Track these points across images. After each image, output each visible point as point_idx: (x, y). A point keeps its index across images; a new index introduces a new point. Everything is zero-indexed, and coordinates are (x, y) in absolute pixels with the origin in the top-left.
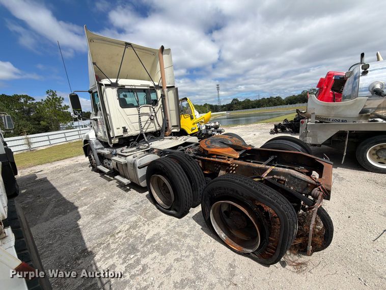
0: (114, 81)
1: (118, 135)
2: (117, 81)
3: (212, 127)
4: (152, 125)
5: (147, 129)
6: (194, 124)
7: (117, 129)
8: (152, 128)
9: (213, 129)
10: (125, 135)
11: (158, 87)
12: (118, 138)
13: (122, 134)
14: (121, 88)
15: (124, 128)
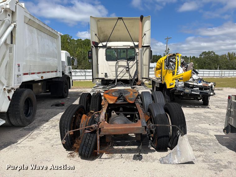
0: (104, 44)
1: (102, 77)
2: (106, 44)
3: (197, 86)
4: (127, 74)
5: (122, 77)
6: (173, 80)
7: (102, 73)
8: (127, 77)
9: (198, 89)
10: (106, 79)
11: (137, 46)
12: (101, 79)
13: (104, 77)
14: (109, 48)
15: (106, 74)
